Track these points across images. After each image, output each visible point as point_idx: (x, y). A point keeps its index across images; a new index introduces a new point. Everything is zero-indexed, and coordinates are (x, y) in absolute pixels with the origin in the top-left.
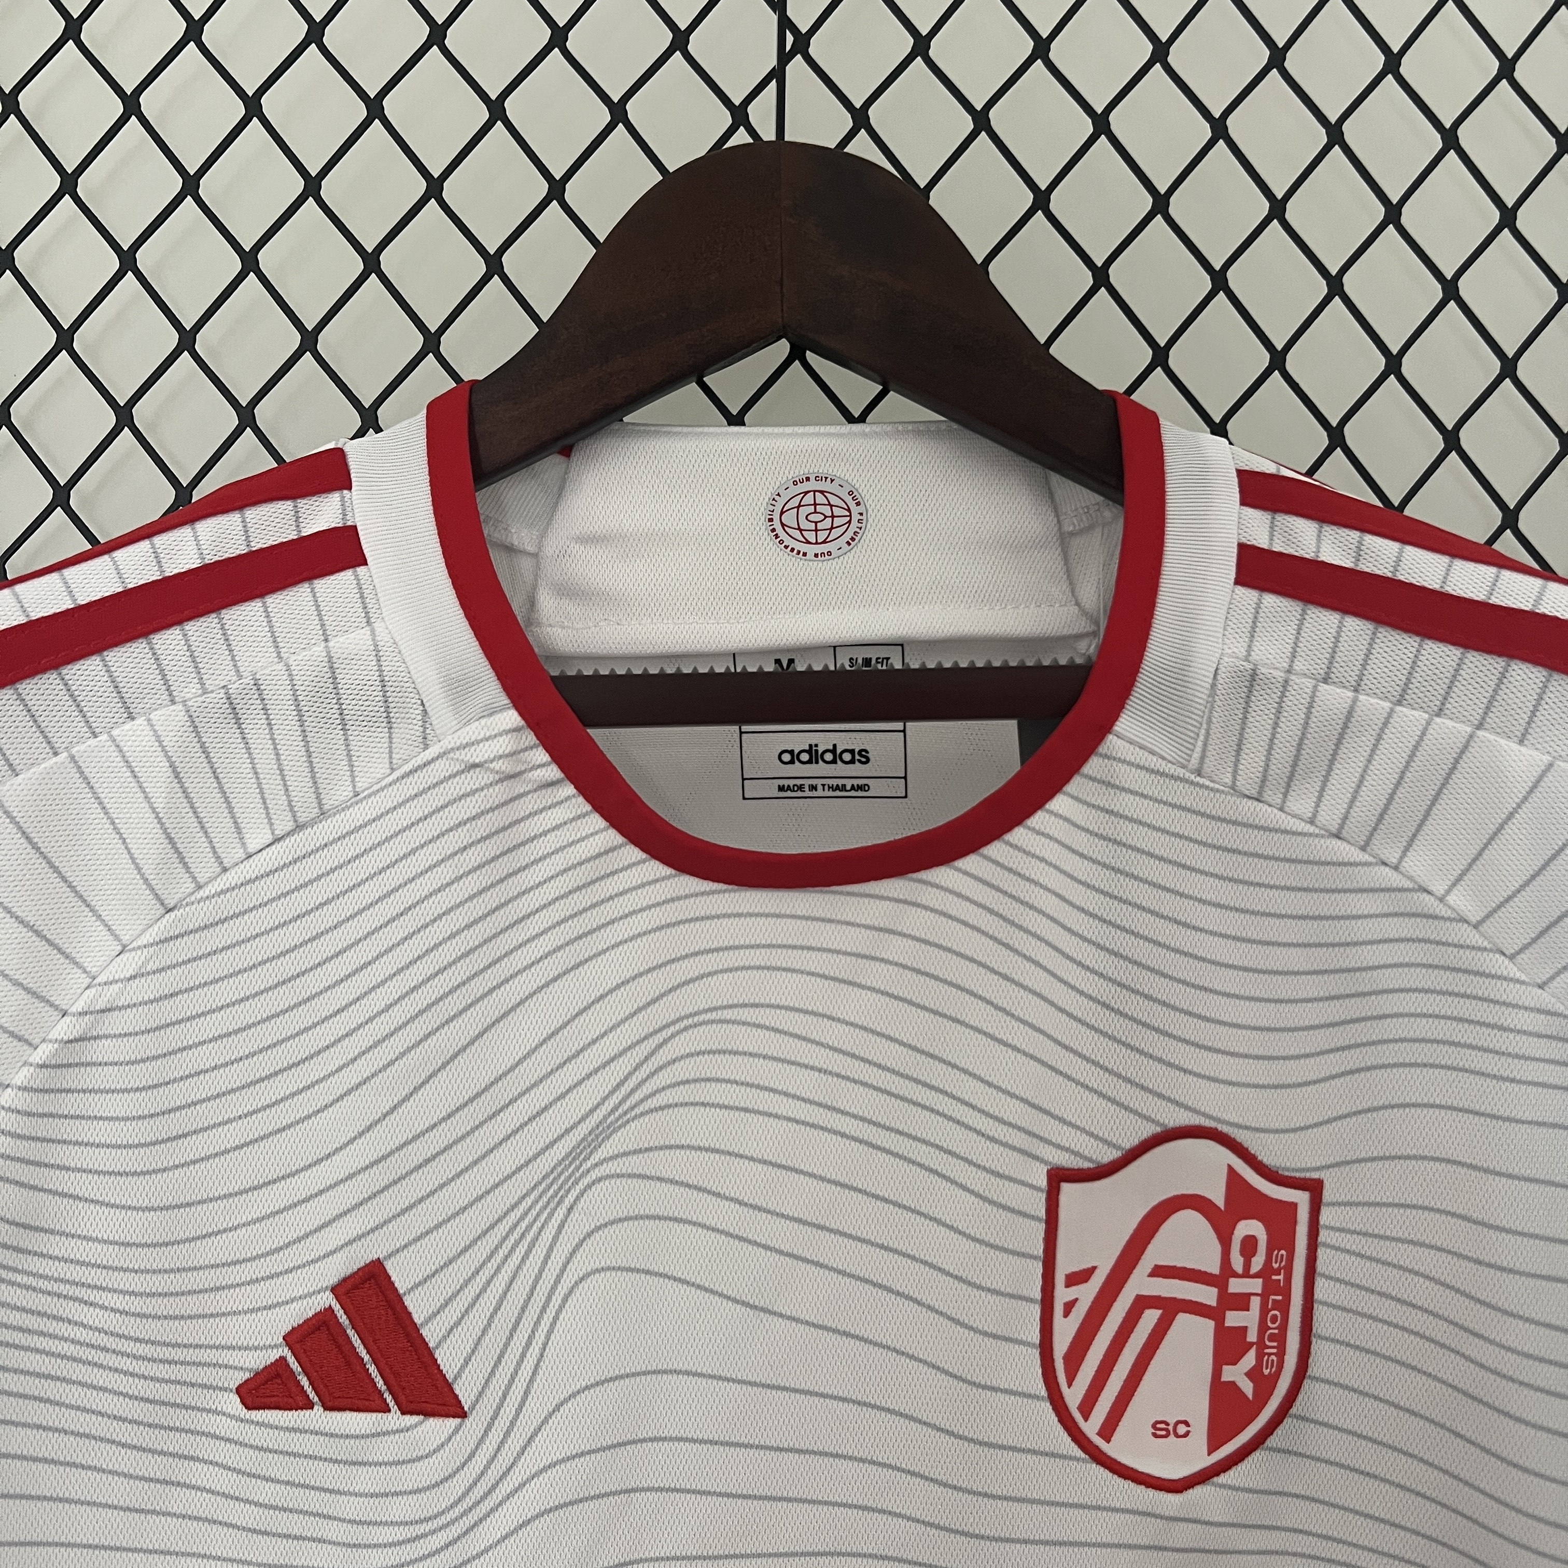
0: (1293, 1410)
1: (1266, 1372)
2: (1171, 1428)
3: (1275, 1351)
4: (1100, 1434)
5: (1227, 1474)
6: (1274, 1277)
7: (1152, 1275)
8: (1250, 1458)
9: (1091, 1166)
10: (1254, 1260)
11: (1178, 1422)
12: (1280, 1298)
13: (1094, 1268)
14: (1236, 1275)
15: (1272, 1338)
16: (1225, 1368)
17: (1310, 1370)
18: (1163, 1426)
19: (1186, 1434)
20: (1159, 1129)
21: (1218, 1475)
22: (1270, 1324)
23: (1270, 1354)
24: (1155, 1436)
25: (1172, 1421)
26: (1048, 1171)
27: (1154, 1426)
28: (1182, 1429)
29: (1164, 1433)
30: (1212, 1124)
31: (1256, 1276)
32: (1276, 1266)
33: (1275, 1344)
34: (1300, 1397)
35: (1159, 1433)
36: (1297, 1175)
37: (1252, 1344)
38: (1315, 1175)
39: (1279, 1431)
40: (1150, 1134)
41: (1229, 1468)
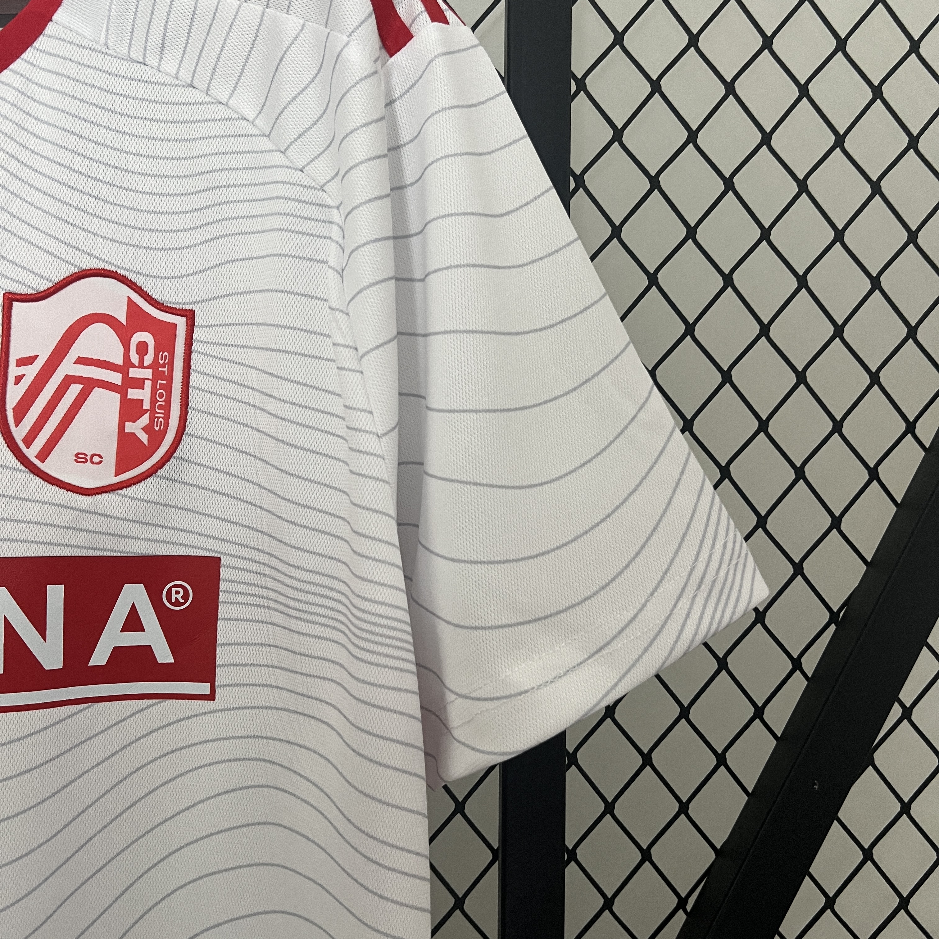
0: (176, 454)
1: (157, 429)
2: (88, 458)
3: (162, 416)
4: (37, 457)
5: (128, 489)
6: (160, 369)
7: (75, 363)
8: (146, 481)
9: (33, 292)
10: (146, 357)
11: (93, 455)
12: (164, 382)
13: (36, 357)
14: (134, 366)
15: (160, 407)
16: (127, 424)
17: (187, 429)
18: (83, 456)
19: (100, 462)
20: (76, 270)
21: (121, 489)
22: (158, 399)
23: (159, 418)
24: (76, 461)
25: (89, 454)
26: (4, 294)
27: (77, 455)
28: (96, 459)
29: (83, 460)
30: (113, 269)
31: (147, 367)
32: (161, 362)
33: (163, 411)
34: (181, 446)
35: (79, 460)
36: (177, 306)
37: (147, 411)
38: (188, 307)
39: (166, 467)
40: (71, 273)
41: (130, 486)
